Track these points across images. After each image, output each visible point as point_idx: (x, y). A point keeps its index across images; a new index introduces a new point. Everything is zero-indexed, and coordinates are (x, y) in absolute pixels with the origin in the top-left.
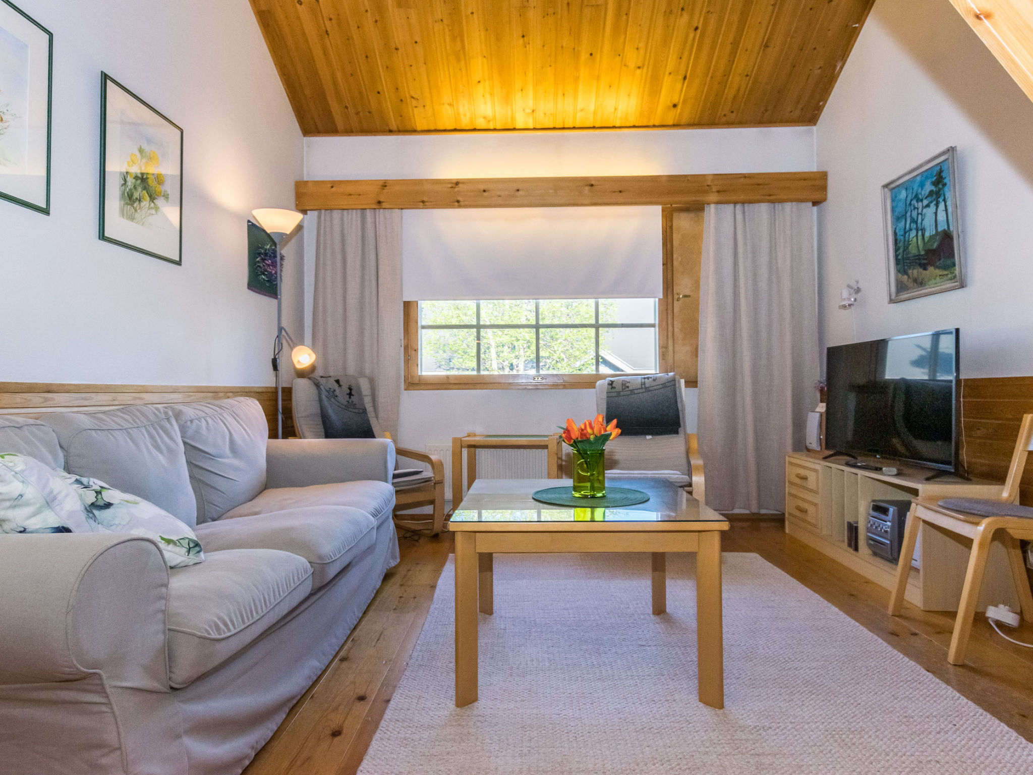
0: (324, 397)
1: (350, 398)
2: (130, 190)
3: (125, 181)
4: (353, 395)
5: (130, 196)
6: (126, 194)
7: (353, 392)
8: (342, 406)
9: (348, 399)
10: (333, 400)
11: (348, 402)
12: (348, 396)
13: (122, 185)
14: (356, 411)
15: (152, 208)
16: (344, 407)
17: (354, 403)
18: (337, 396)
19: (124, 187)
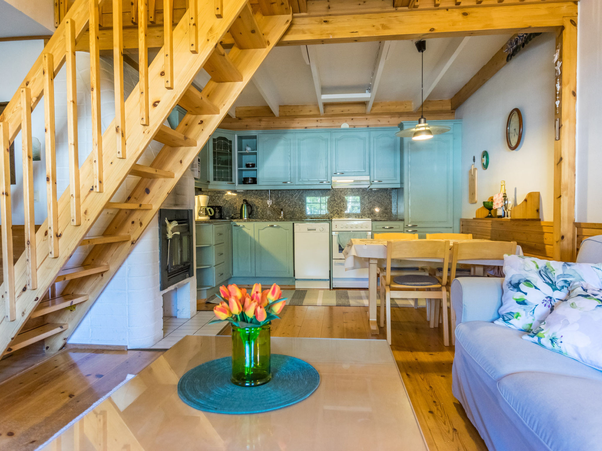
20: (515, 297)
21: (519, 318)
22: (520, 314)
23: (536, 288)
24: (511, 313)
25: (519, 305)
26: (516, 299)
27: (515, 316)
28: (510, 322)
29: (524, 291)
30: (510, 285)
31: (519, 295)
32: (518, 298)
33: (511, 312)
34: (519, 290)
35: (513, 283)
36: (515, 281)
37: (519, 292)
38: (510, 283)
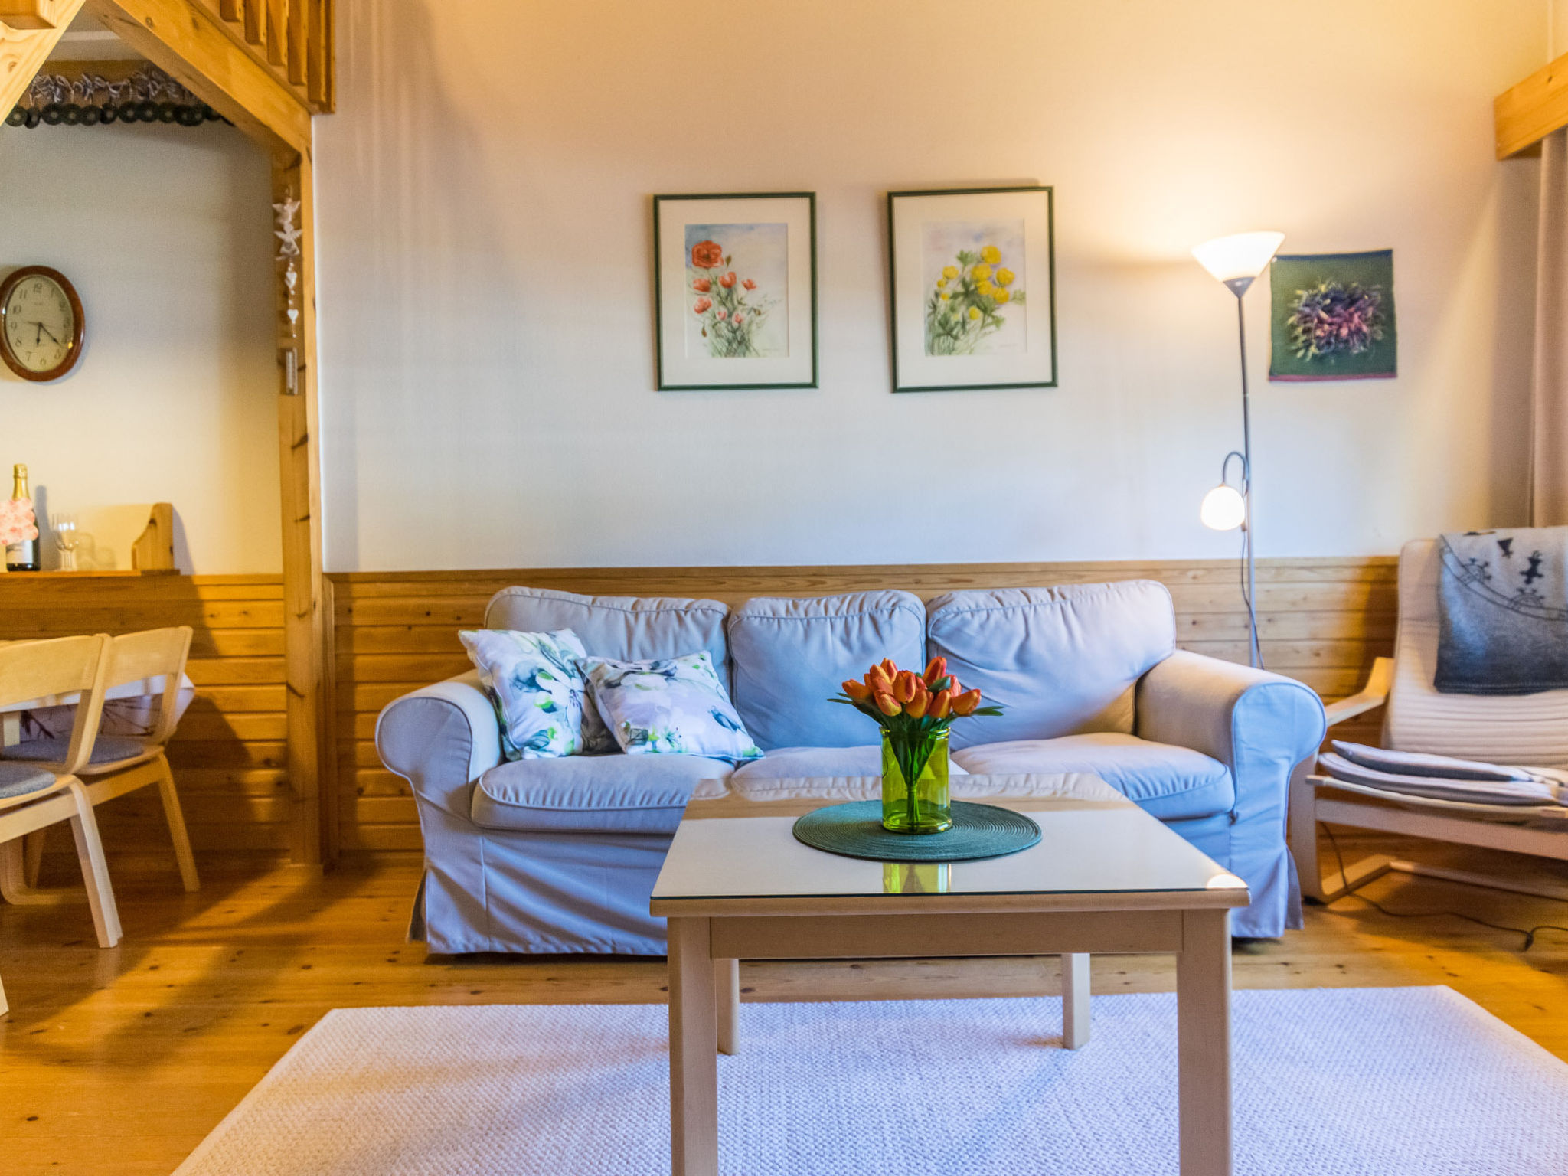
0: (1448, 578)
1: (1528, 582)
2: (945, 315)
3: (934, 307)
4: (1540, 576)
5: (944, 323)
6: (936, 324)
7: (1540, 569)
8: (1499, 601)
9: (1522, 585)
10: (1475, 585)
11: (1522, 590)
12: (1525, 578)
13: (929, 315)
14: (1542, 613)
15: (989, 325)
16: (1506, 603)
17: (1538, 594)
18: (1489, 578)
19: (932, 316)
20: (538, 703)
21: (555, 736)
22: (556, 730)
23: (555, 679)
24: (542, 733)
25: (548, 714)
26: (542, 706)
27: (549, 734)
28: (548, 748)
29: (548, 689)
30: (519, 684)
31: (542, 698)
32: (543, 703)
33: (541, 731)
34: (539, 689)
35: (522, 678)
36: (525, 675)
37: (541, 692)
38: (518, 679)
